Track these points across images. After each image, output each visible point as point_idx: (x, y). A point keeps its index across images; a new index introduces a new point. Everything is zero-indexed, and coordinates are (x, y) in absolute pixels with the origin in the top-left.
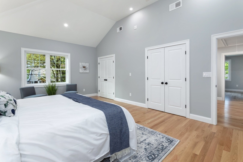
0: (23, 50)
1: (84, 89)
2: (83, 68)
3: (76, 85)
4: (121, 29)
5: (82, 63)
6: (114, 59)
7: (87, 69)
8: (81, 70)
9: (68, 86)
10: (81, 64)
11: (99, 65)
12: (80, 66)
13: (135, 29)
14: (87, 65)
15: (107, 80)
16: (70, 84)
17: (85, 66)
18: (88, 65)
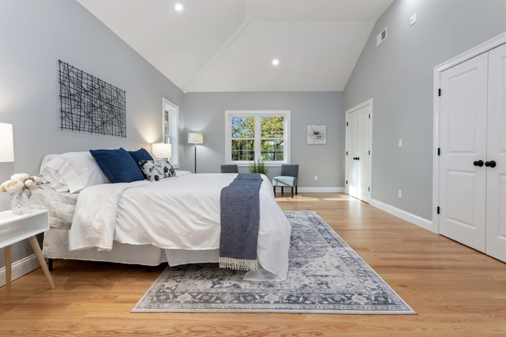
0: (227, 112)
1: (317, 176)
2: (314, 136)
3: (297, 166)
4: (384, 35)
5: (313, 126)
6: (370, 110)
7: (322, 138)
8: (311, 140)
9: (284, 167)
10: (311, 129)
11: (347, 127)
12: (308, 132)
13: (411, 24)
14: (322, 129)
15: (358, 159)
16: (289, 164)
17: (317, 130)
18: (325, 129)
